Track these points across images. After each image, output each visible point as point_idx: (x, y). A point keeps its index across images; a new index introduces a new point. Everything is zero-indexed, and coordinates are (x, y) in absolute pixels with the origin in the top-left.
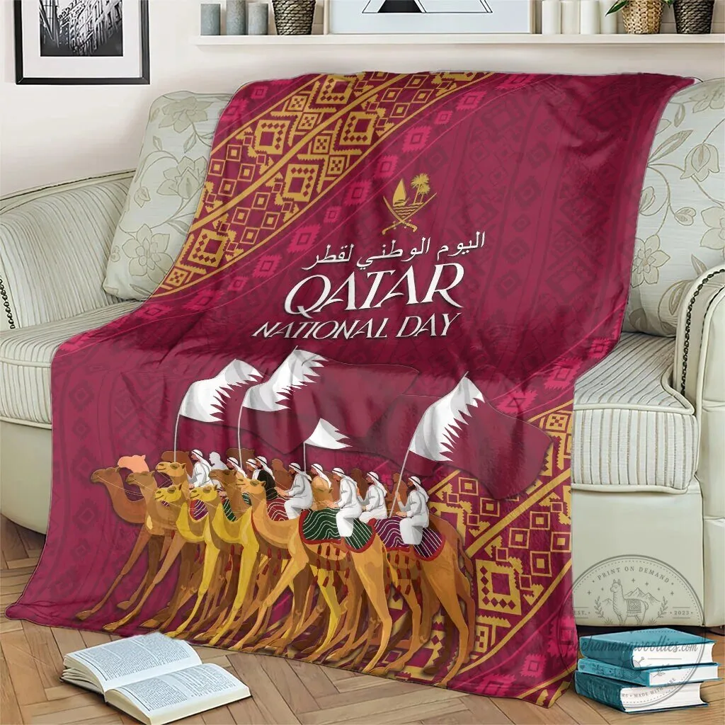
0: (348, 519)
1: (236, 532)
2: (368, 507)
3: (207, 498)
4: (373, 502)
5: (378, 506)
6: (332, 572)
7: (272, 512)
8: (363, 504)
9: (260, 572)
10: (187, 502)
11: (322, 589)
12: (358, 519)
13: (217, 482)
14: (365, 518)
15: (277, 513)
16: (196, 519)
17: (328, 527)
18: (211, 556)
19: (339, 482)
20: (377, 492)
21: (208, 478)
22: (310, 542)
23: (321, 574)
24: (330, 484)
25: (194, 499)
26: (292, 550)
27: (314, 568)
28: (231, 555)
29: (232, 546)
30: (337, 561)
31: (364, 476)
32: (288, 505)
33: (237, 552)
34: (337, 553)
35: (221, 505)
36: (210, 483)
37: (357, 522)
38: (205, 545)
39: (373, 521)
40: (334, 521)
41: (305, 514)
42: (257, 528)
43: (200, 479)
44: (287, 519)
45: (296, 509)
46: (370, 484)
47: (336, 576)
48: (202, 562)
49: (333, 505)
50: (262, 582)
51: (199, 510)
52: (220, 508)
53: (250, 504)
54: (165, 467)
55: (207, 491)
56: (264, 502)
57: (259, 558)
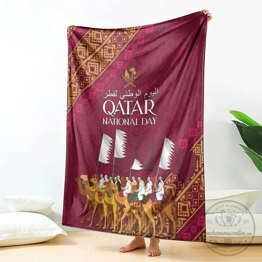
0: (141, 195)
1: (111, 201)
2: (147, 190)
3: (102, 191)
4: (148, 188)
5: (150, 189)
6: (137, 210)
7: (120, 195)
8: (145, 189)
9: (118, 211)
10: (97, 192)
11: (135, 215)
12: (144, 194)
13: (105, 186)
14: (146, 194)
15: (121, 195)
16: (100, 197)
17: (135, 198)
18: (105, 207)
19: (139, 182)
20: (150, 184)
21: (103, 185)
22: (130, 203)
23: (134, 211)
24: (136, 183)
25: (99, 191)
26: (126, 205)
27: (132, 210)
28: (110, 207)
29: (110, 204)
30: (138, 207)
31: (146, 179)
32: (124, 192)
33: (112, 206)
34: (138, 205)
35: (106, 193)
36: (104, 187)
37: (144, 195)
38: (103, 204)
39: (148, 194)
40: (137, 196)
41: (129, 195)
42: (116, 200)
43: (101, 185)
44: (124, 196)
45: (126, 193)
46: (148, 182)
47: (138, 211)
48: (103, 208)
49: (137, 191)
50: (120, 214)
51: (100, 194)
52: (106, 194)
53: (114, 193)
54: (93, 180)
55: (102, 189)
56: (118, 192)
57: (117, 208)
